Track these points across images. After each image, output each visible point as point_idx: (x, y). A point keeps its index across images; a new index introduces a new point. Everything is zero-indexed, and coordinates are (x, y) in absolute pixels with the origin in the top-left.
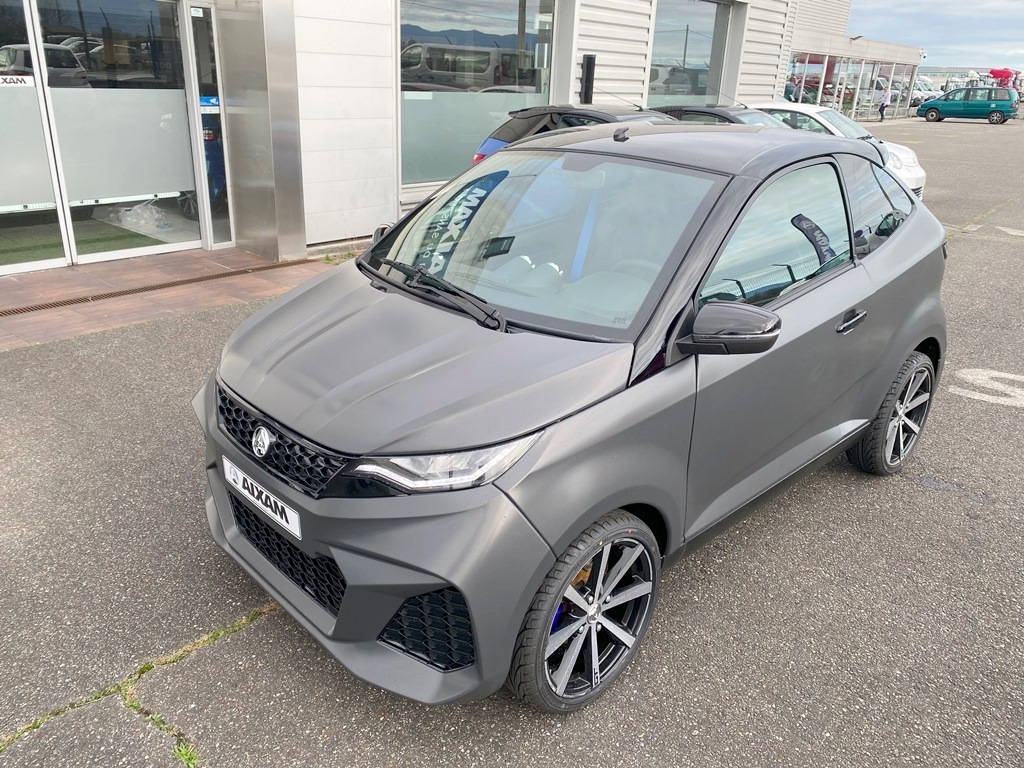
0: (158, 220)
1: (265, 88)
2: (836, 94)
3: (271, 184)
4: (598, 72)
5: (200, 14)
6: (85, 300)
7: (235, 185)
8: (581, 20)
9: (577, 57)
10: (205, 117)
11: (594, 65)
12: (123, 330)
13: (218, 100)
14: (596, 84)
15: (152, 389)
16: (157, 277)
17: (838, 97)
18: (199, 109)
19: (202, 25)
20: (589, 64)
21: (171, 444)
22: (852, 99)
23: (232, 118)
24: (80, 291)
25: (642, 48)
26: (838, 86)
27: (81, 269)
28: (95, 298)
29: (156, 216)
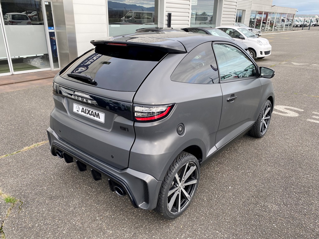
0: (41, 63)
1: (65, 24)
2: (267, 24)
3: (68, 52)
4: (172, 18)
5: (47, 4)
6: (13, 83)
7: (59, 52)
8: (167, 3)
9: (166, 14)
10: (50, 33)
11: (171, 16)
12: (19, 91)
13: (54, 28)
14: (172, 22)
15: (19, 104)
16: (35, 77)
17: (268, 24)
18: (48, 31)
19: (48, 7)
20: (169, 16)
21: (18, 117)
22: (273, 25)
23: (58, 33)
24: (12, 81)
25: (187, 11)
26: (268, 21)
27: (14, 76)
28: (15, 83)
29: (41, 62)
